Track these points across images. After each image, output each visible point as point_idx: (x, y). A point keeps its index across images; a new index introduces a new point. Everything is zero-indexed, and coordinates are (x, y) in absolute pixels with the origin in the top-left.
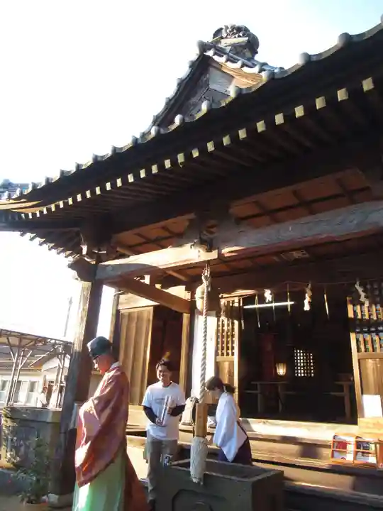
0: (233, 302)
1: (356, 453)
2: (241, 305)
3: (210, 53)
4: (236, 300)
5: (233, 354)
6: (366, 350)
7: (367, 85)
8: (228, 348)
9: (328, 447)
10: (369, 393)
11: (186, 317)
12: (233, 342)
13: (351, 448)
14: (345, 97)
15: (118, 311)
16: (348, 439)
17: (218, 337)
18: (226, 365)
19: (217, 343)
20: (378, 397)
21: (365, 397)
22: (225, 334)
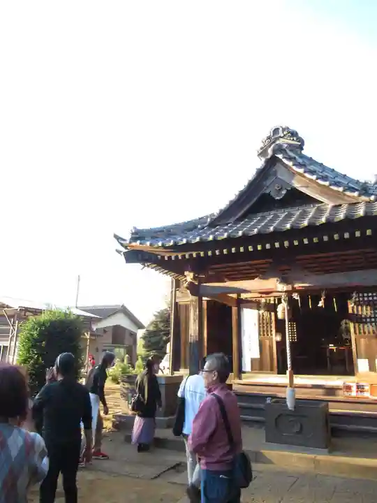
0: (270, 300)
1: (357, 392)
2: (276, 302)
3: (280, 156)
4: (272, 299)
5: (271, 335)
6: (360, 333)
7: (369, 232)
8: (267, 331)
9: (341, 389)
10: (361, 358)
11: (234, 309)
12: (271, 327)
13: (354, 389)
14: (359, 235)
15: (176, 304)
16: (351, 384)
17: (259, 324)
18: (267, 342)
19: (259, 327)
20: (367, 360)
21: (359, 360)
22: (265, 321)
